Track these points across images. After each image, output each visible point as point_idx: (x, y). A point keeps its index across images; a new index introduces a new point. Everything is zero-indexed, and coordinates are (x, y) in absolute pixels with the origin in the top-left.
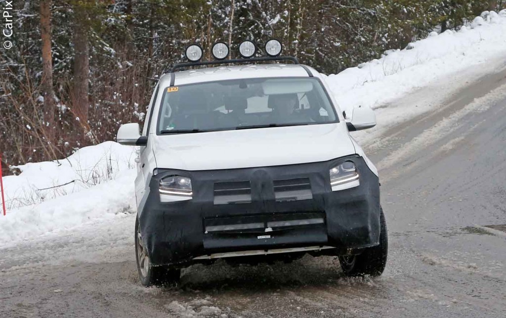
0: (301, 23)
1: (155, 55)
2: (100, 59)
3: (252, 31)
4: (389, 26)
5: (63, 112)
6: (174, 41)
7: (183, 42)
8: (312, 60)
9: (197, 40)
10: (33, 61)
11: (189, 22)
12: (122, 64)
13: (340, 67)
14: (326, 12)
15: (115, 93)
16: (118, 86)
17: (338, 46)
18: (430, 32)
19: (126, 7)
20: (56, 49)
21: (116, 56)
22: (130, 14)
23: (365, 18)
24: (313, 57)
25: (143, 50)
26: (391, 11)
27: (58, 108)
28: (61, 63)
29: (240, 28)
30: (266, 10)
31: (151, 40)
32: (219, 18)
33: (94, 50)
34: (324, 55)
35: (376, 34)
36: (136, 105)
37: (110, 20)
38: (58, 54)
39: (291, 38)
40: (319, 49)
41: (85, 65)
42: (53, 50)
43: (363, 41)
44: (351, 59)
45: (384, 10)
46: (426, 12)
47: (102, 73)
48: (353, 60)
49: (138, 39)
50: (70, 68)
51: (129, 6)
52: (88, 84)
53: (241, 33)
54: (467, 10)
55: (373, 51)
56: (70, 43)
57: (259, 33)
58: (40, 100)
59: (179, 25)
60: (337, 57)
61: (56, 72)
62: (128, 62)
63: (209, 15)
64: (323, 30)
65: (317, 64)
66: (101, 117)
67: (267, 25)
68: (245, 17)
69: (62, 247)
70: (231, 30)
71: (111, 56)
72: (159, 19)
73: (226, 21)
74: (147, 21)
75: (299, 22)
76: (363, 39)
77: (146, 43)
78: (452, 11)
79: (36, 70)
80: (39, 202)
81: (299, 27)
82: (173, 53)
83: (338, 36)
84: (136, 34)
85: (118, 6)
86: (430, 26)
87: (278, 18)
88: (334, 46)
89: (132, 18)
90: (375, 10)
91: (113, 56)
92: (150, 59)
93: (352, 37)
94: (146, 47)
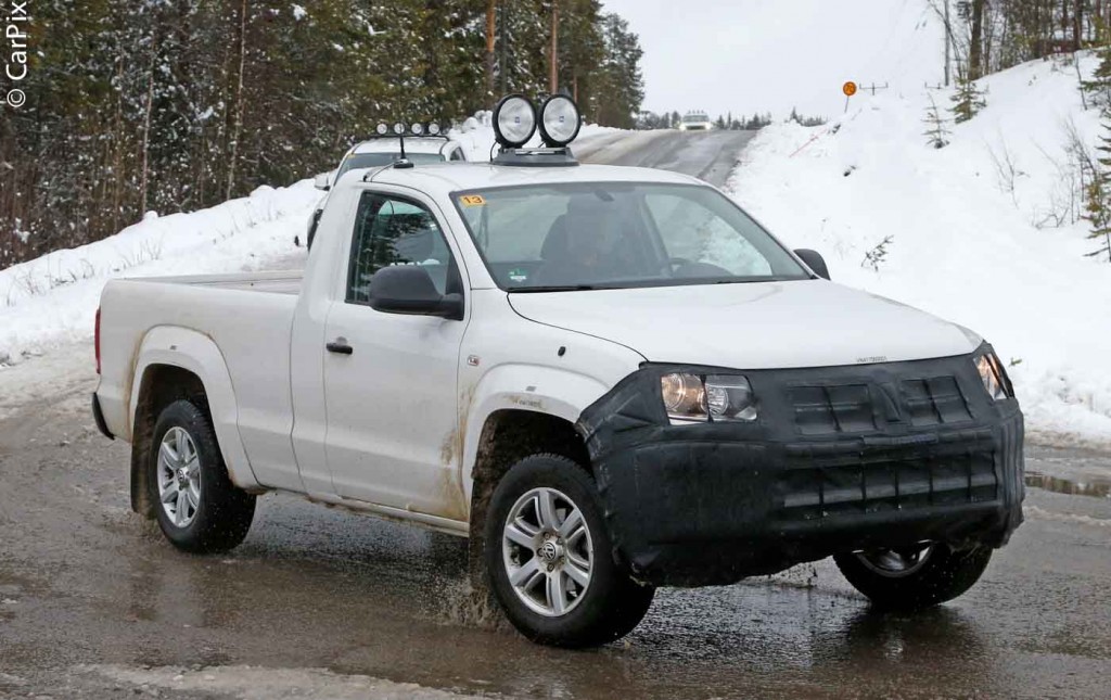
0: (241, 119)
3: (176, 127)
4: (357, 126)
6: (70, 138)
7: (83, 139)
8: (255, 168)
9: (102, 137)
11: (89, 112)
13: (292, 177)
14: (274, 105)
17: (289, 151)
23: (326, 115)
24: (255, 163)
25: (28, 148)
26: (357, 106)
29: (158, 123)
30: (194, 100)
31: (38, 135)
32: (132, 109)
34: (270, 161)
35: (339, 136)
36: (18, 221)
39: (227, 139)
40: (264, 154)
43: (322, 145)
44: (305, 168)
45: (351, 105)
46: (404, 110)
48: (308, 170)
49: (21, 134)
53: (160, 130)
54: (457, 109)
57: (185, 130)
59: (77, 116)
60: (288, 164)
62: (6, 164)
63: (118, 105)
64: (270, 128)
65: (261, 173)
67: (195, 120)
68: (167, 108)
70: (147, 124)
72: (50, 107)
73: (140, 113)
74: (34, 109)
75: (238, 117)
77: (32, 138)
78: (437, 108)
81: (237, 124)
82: (69, 152)
83: (290, 137)
84: (17, 127)
87: (210, 111)
88: (284, 150)
90: (339, 104)
93: (308, 139)
94: (30, 144)
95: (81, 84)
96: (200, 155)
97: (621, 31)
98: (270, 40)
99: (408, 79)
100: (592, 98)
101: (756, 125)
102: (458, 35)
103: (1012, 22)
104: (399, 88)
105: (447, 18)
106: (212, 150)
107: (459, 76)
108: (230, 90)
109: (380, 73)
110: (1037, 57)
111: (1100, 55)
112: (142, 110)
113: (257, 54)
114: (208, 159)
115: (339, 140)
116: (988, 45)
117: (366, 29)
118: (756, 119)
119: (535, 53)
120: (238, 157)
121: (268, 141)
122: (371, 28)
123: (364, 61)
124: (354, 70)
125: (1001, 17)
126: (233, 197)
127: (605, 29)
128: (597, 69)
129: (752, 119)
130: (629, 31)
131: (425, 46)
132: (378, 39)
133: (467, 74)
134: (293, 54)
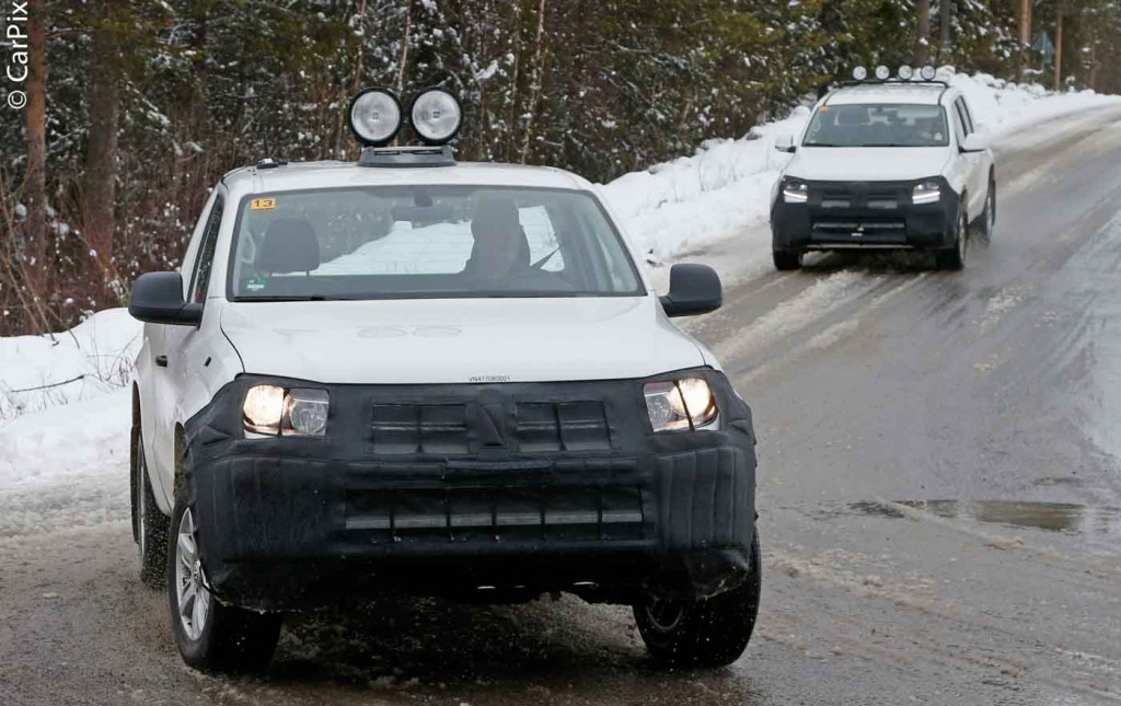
0: (540, 80)
1: (247, 131)
2: (139, 136)
4: (714, 91)
5: (63, 238)
6: (286, 106)
7: (305, 108)
8: (558, 153)
9: (332, 106)
10: (8, 134)
11: (316, 68)
12: (182, 148)
13: (613, 169)
14: (589, 59)
15: (168, 205)
16: (173, 191)
17: (610, 129)
18: (794, 106)
19: (194, 35)
20: (53, 112)
21: (171, 130)
22: (202, 49)
23: (667, 75)
24: (560, 147)
25: (225, 121)
26: (717, 61)
27: (53, 229)
28: (63, 141)
29: (417, 85)
30: (470, 51)
31: (241, 102)
32: (378, 64)
33: (128, 117)
34: (581, 145)
35: (688, 106)
37: (163, 59)
38: (57, 122)
39: (518, 109)
40: (573, 134)
41: (111, 147)
42: (48, 113)
43: (661, 120)
44: (634, 154)
45: (706, 59)
46: (788, 67)
47: (143, 163)
48: (638, 157)
49: (216, 99)
50: (81, 151)
51: (201, 33)
52: (113, 185)
55: (680, 140)
56: (82, 102)
58: (19, 212)
59: (298, 74)
60: (609, 149)
61: (52, 158)
62: (194, 145)
63: (358, 57)
64: (582, 94)
65: (568, 163)
66: (137, 251)
67: (472, 81)
68: (428, 62)
69: (60, 508)
70: (400, 87)
71: (161, 130)
72: (259, 60)
73: (390, 69)
74: (235, 63)
75: (535, 76)
76: (661, 116)
77: (231, 107)
78: (840, 65)
79: (14, 151)
80: (14, 414)
81: (534, 87)
82: (285, 128)
83: (611, 107)
84: (211, 89)
85: (178, 32)
86: (794, 94)
87: (494, 67)
88: (603, 128)
89: (206, 58)
90: (688, 58)
91: (164, 131)
92: (237, 139)
93: (639, 110)
94: (230, 115)
95: (304, 27)
96: (476, 134)
99: (796, 20)
100: (1086, 50)
104: (781, 33)
106: (494, 127)
107: (876, 15)
108: (523, 36)
109: (751, 10)
112: (393, 64)
114: (488, 139)
115: (686, 112)
120: (532, 138)
121: (578, 113)
124: (714, 6)
133: (889, 11)
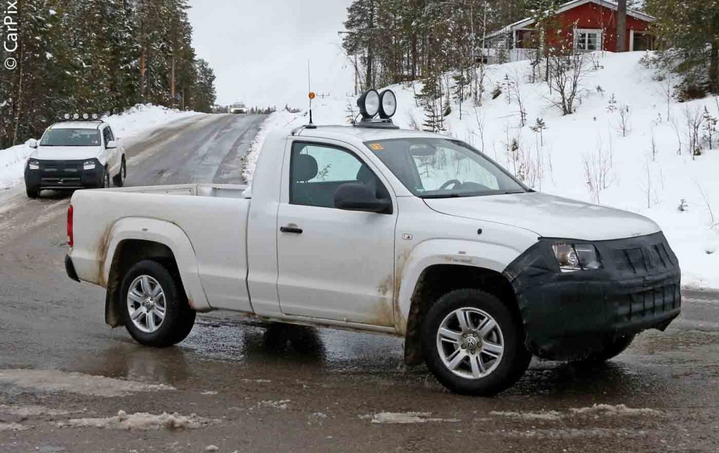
14: (36, 100)
39: (13, 116)
54: (126, 103)
64: (34, 111)
65: (30, 133)
75: (19, 106)
81: (19, 109)
83: (44, 115)
86: (103, 112)
87: (5, 103)
88: (41, 121)
90: (68, 100)
93: (53, 116)
97: (205, 67)
98: (35, 69)
99: (102, 88)
100: (191, 99)
101: (269, 112)
102: (127, 68)
103: (385, 67)
104: (98, 93)
105: (121, 60)
106: (6, 122)
107: (127, 87)
108: (14, 93)
109: (88, 85)
110: (396, 83)
111: (423, 83)
113: (28, 76)
114: (4, 126)
116: (374, 77)
117: (81, 64)
118: (269, 108)
119: (164, 77)
120: (19, 125)
121: (33, 117)
122: (84, 64)
123: (81, 80)
124: (76, 83)
125: (380, 64)
126: (16, 144)
127: (197, 66)
128: (194, 85)
129: (267, 109)
130: (208, 67)
131: (111, 72)
132: (88, 69)
133: (131, 87)
134: (46, 76)
